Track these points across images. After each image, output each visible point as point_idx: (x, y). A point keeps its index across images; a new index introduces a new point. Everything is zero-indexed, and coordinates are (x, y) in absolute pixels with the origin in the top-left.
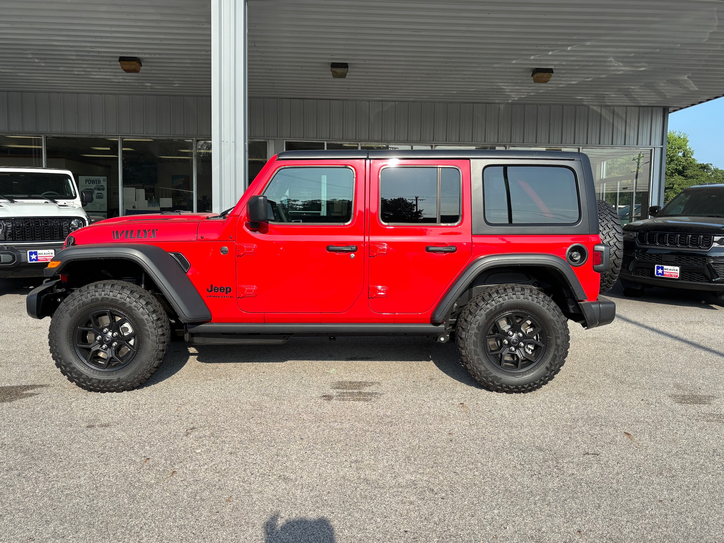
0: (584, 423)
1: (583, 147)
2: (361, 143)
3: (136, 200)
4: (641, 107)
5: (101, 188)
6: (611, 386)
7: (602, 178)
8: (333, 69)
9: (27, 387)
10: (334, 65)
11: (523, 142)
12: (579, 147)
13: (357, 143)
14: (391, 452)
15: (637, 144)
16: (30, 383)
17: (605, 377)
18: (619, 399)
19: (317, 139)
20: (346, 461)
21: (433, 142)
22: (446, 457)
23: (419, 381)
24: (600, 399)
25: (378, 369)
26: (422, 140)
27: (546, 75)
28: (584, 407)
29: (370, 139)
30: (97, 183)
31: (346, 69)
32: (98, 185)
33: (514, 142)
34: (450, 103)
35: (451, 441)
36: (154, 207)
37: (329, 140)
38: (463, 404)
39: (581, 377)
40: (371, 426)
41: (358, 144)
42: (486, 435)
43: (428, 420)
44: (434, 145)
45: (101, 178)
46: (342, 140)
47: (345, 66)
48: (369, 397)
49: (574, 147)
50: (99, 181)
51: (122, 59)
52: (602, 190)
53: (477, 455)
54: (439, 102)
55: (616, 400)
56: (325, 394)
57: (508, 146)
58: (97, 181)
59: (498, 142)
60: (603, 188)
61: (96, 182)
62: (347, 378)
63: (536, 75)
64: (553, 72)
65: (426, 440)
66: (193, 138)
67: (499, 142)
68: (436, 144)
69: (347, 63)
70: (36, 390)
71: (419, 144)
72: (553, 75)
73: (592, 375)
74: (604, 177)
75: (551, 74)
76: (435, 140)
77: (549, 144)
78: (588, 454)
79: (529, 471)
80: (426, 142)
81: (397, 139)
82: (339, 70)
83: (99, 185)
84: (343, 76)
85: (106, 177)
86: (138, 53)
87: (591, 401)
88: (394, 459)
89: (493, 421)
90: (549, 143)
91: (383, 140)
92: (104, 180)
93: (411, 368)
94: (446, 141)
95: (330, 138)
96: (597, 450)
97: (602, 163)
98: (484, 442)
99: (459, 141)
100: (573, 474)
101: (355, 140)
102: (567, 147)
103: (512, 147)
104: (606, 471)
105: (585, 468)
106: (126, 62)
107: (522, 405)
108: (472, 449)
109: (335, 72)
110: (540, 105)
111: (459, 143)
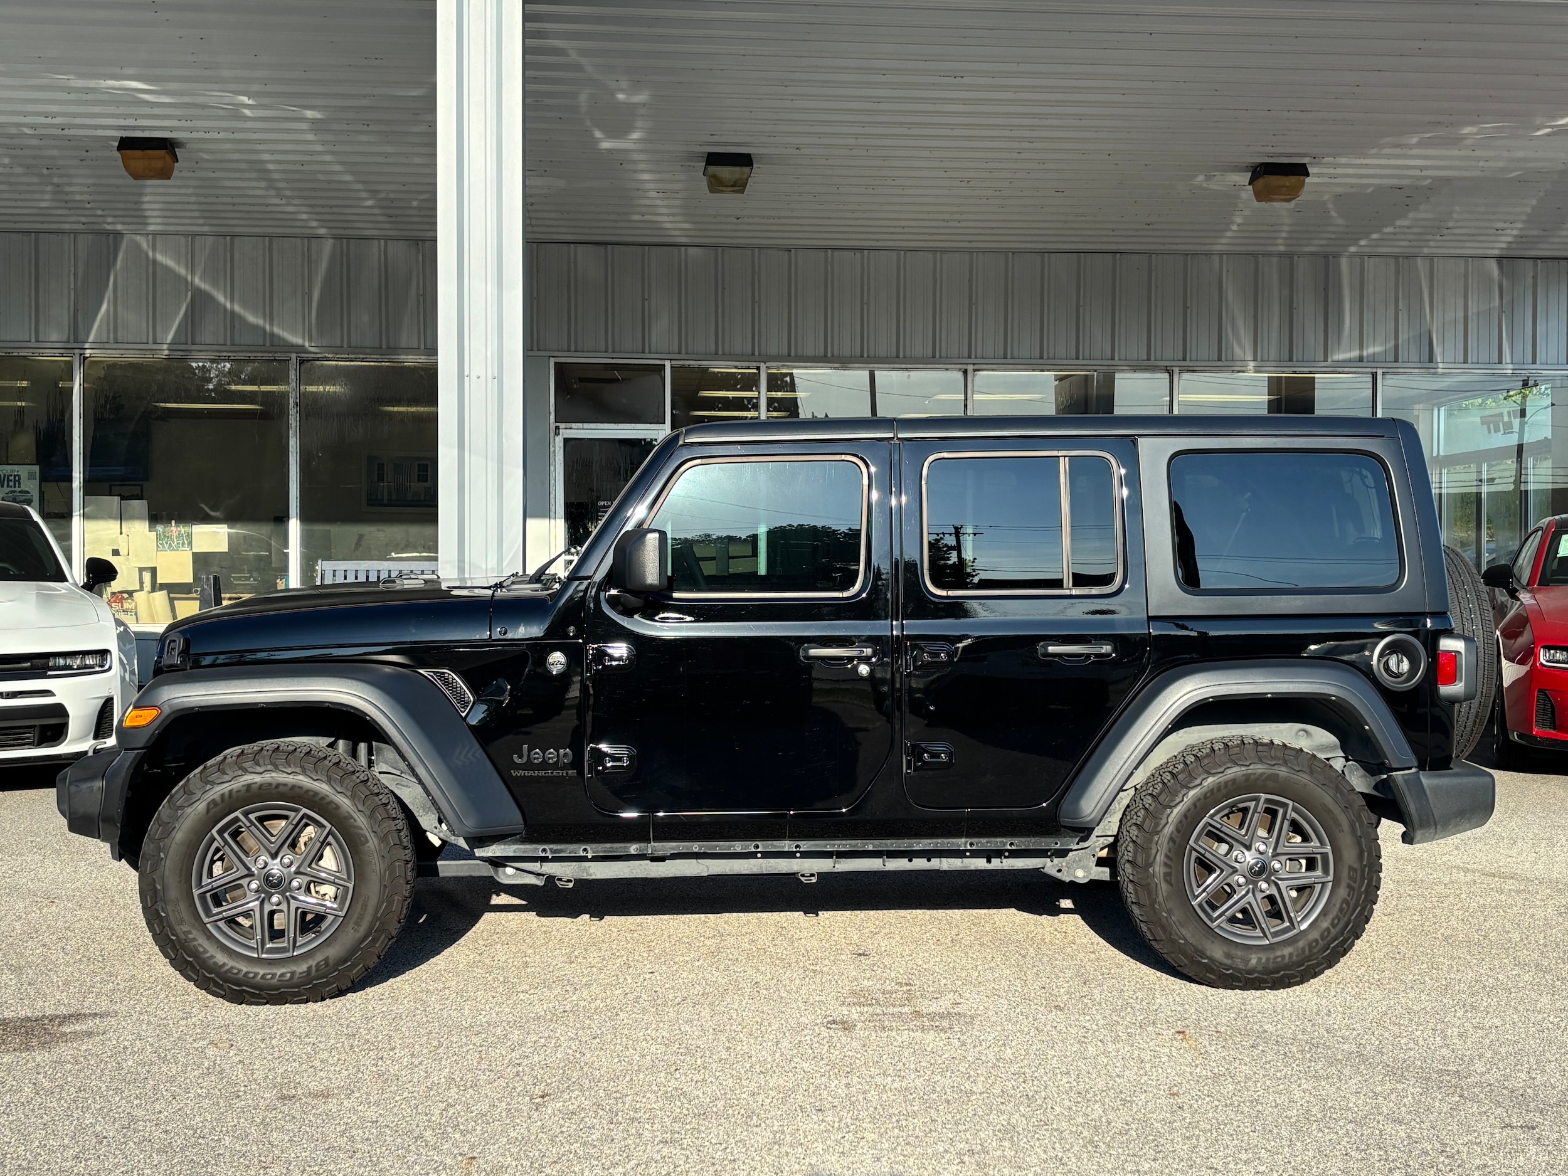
0: (1488, 1066)
1: (1385, 370)
2: (768, 364)
3: (121, 533)
4: (1539, 261)
5: (22, 498)
6: (1536, 987)
7: (1435, 454)
8: (713, 169)
9: (65, 1019)
10: (714, 159)
11: (1220, 360)
12: (1374, 370)
13: (757, 364)
14: (1044, 1133)
15: (1534, 362)
16: (64, 1010)
17: (1517, 968)
18: (1563, 1016)
19: (642, 356)
20: (946, 1151)
21: (969, 361)
22: (1180, 1139)
23: (1057, 987)
24: (1515, 1017)
25: (942, 961)
26: (937, 356)
27: (1290, 180)
28: (1480, 1033)
29: (793, 354)
30: (11, 484)
31: (747, 169)
32: (13, 489)
33: (1194, 357)
34: (1013, 253)
35: (1180, 1107)
36: (173, 550)
37: (678, 356)
38: (1183, 1032)
39: (1458, 971)
40: (974, 1082)
41: (758, 368)
42: (1259, 1096)
43: (1109, 1067)
44: (970, 368)
45: (23, 471)
46: (716, 356)
47: (745, 160)
48: (945, 1024)
49: (1359, 370)
50: (17, 480)
51: (126, 144)
52: (1437, 485)
53: (1251, 1133)
54: (985, 251)
55: (1555, 1017)
56: (831, 1018)
57: (1176, 370)
58: (12, 478)
59: (1149, 359)
60: (1440, 478)
61: (9, 481)
62: (871, 983)
63: (1261, 182)
64: (1307, 175)
65: (1121, 1107)
66: (289, 355)
67: (1153, 358)
68: (977, 367)
69: (750, 155)
70: (90, 1024)
71: (929, 366)
72: (1308, 180)
73: (1486, 965)
74: (1442, 453)
75: (1302, 178)
76: (973, 356)
77: (1290, 364)
78: (1510, 1126)
79: (1382, 1162)
80: (949, 360)
81: (868, 352)
82: (726, 173)
83: (17, 489)
84: (739, 186)
85: (36, 468)
86: (171, 129)
87: (1495, 1020)
88: (1057, 1145)
89: (1268, 1066)
90: (1291, 360)
91: (829, 355)
92: (31, 476)
93: (1024, 956)
94: (1005, 357)
95: (680, 353)
96: (1530, 1119)
97: (1436, 412)
98: (1259, 1107)
99: (1041, 358)
100: (1485, 1166)
101: (751, 357)
102: (1340, 370)
103: (1188, 371)
104: (1559, 1158)
105: (1510, 1153)
106: (138, 153)
107: (1328, 1033)
108: (1235, 1123)
109: (714, 176)
110: (1264, 255)
111: (1041, 361)
